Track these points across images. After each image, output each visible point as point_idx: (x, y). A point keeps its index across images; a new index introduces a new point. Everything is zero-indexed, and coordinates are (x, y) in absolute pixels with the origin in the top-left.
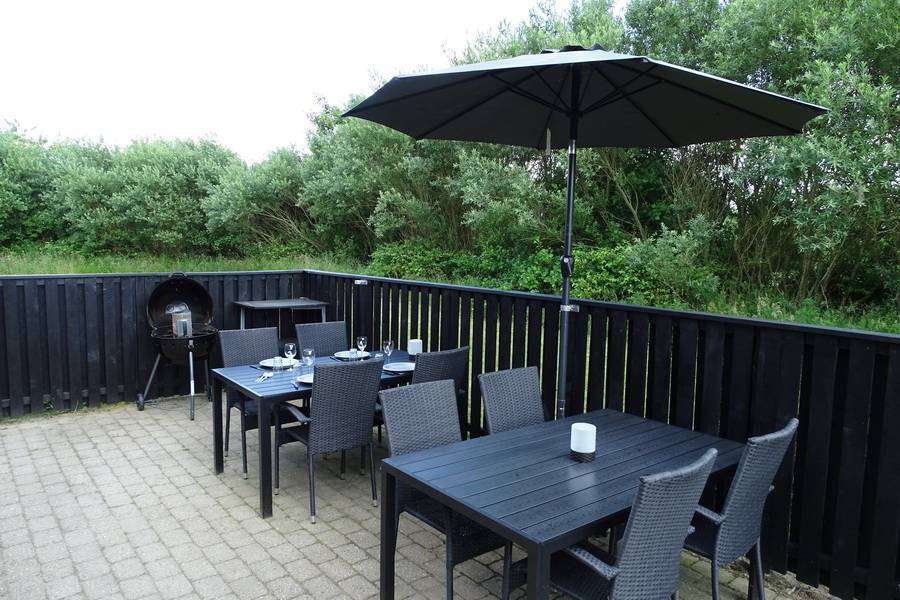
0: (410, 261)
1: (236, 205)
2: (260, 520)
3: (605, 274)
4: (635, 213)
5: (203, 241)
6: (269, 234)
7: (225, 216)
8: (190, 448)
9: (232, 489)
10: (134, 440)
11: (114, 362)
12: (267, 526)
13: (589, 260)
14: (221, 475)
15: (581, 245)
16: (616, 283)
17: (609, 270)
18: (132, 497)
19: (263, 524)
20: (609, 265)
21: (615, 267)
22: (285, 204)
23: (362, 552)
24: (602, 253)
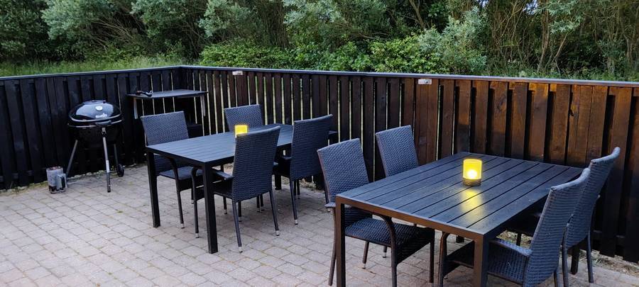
0: (235, 57)
1: (74, 15)
2: (211, 255)
3: (399, 60)
4: (417, 10)
5: (46, 50)
6: (104, 40)
7: (66, 26)
8: (123, 210)
9: (174, 236)
10: (72, 208)
11: (37, 149)
12: (219, 259)
13: (386, 49)
14: (159, 228)
15: (378, 38)
16: (408, 66)
17: (402, 56)
18: (99, 249)
19: (213, 257)
20: (402, 52)
21: (407, 53)
22: (117, 14)
23: (299, 268)
24: (396, 44)
